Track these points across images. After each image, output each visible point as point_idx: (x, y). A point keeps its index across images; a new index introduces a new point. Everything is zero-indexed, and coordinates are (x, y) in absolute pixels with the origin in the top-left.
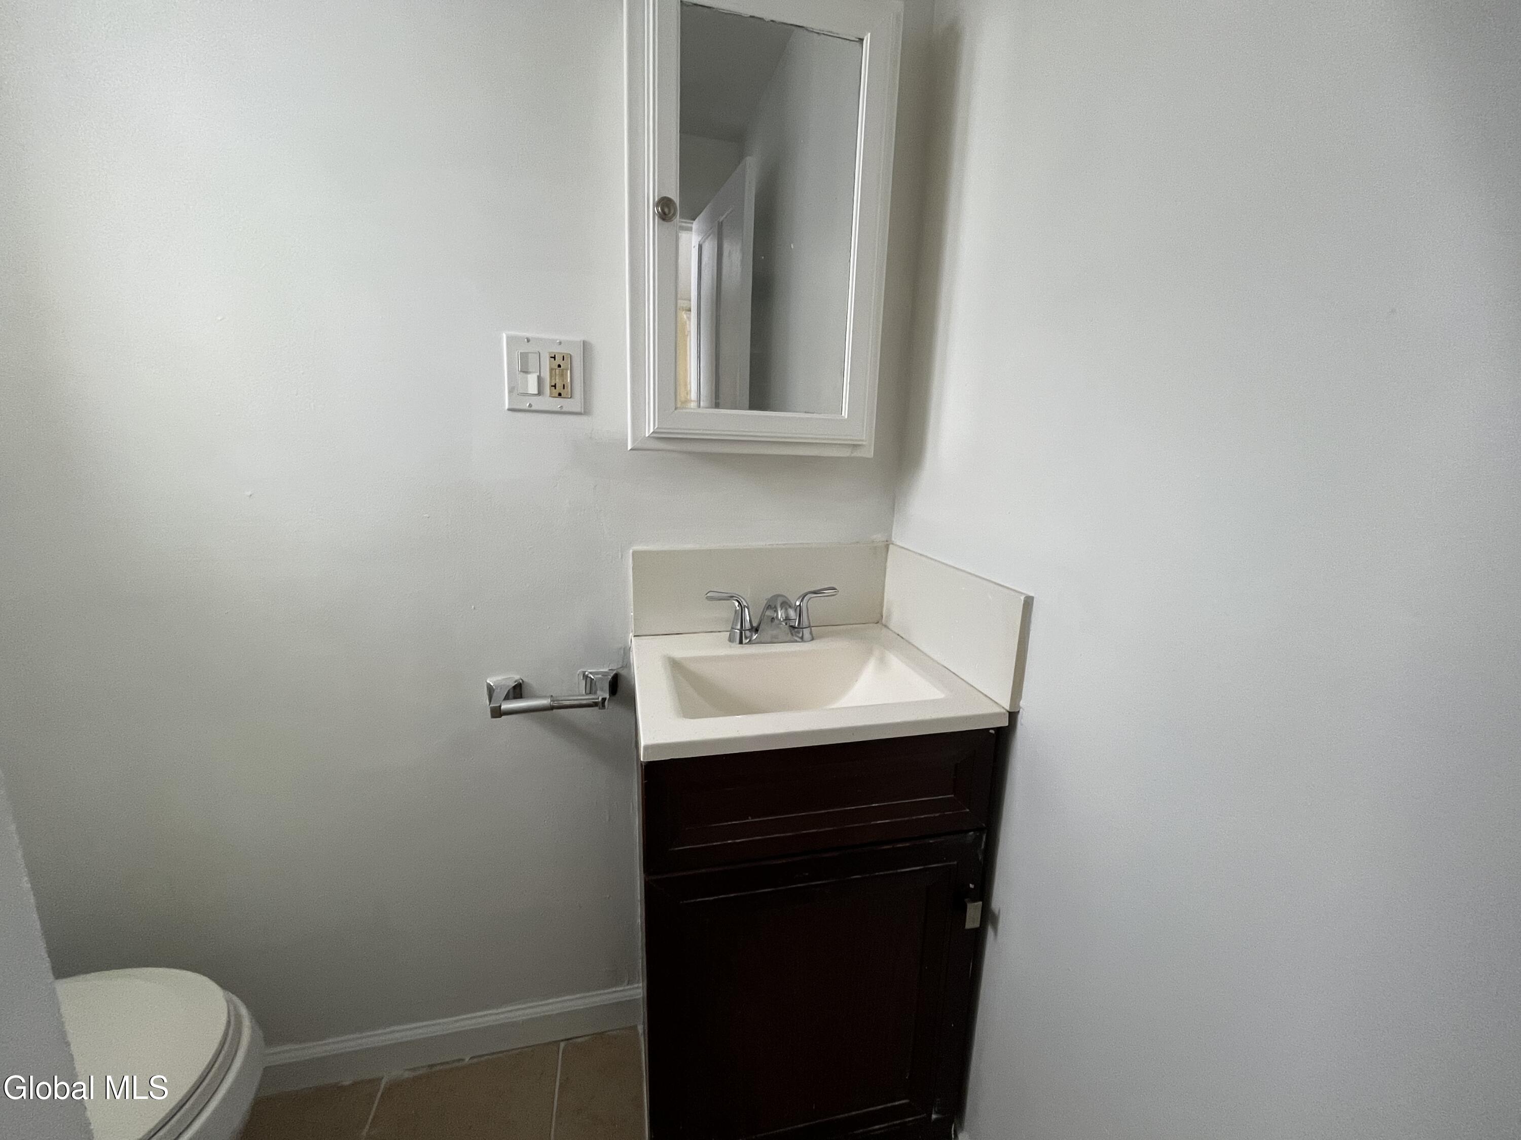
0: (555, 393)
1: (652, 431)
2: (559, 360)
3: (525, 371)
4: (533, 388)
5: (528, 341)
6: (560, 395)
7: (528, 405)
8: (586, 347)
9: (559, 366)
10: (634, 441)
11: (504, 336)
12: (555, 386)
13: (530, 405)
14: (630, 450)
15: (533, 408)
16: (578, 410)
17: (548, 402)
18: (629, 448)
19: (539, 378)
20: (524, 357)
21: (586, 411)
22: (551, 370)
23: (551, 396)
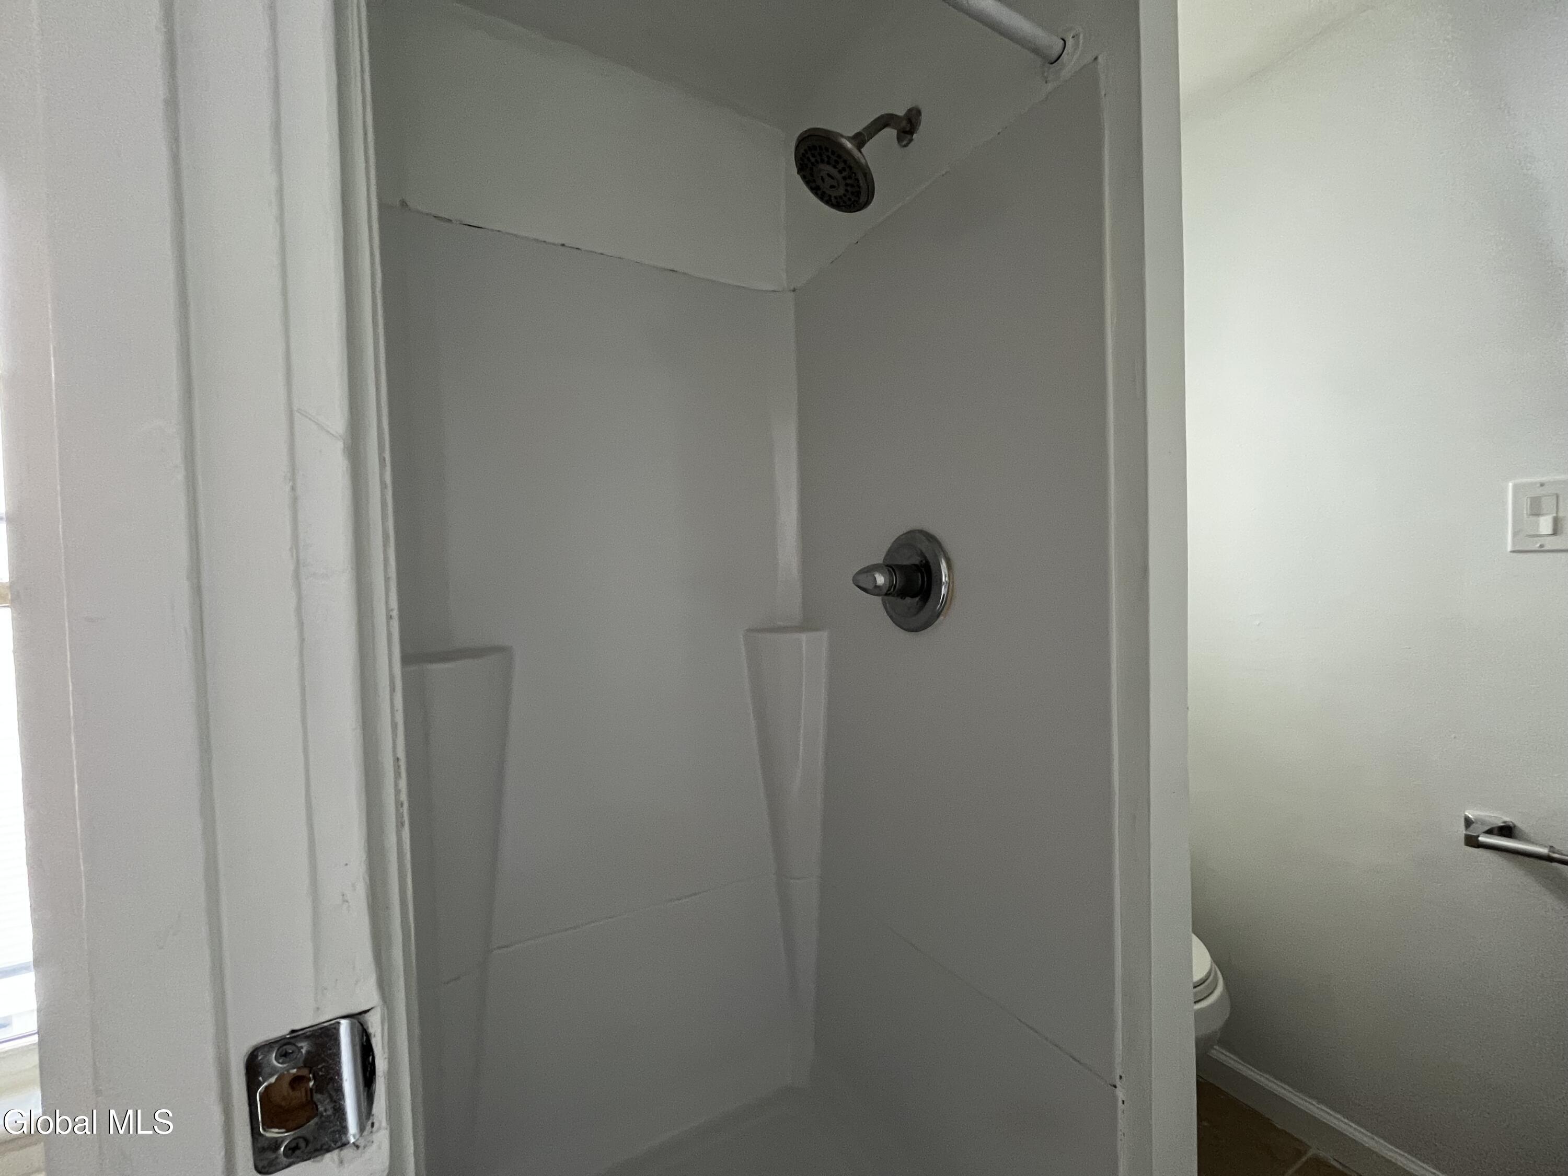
3: (1536, 515)
4: (1545, 529)
5: (1542, 485)
7: (1537, 545)
11: (1511, 485)
13: (1541, 546)
15: (1545, 548)
19: (1555, 518)
20: (1535, 501)
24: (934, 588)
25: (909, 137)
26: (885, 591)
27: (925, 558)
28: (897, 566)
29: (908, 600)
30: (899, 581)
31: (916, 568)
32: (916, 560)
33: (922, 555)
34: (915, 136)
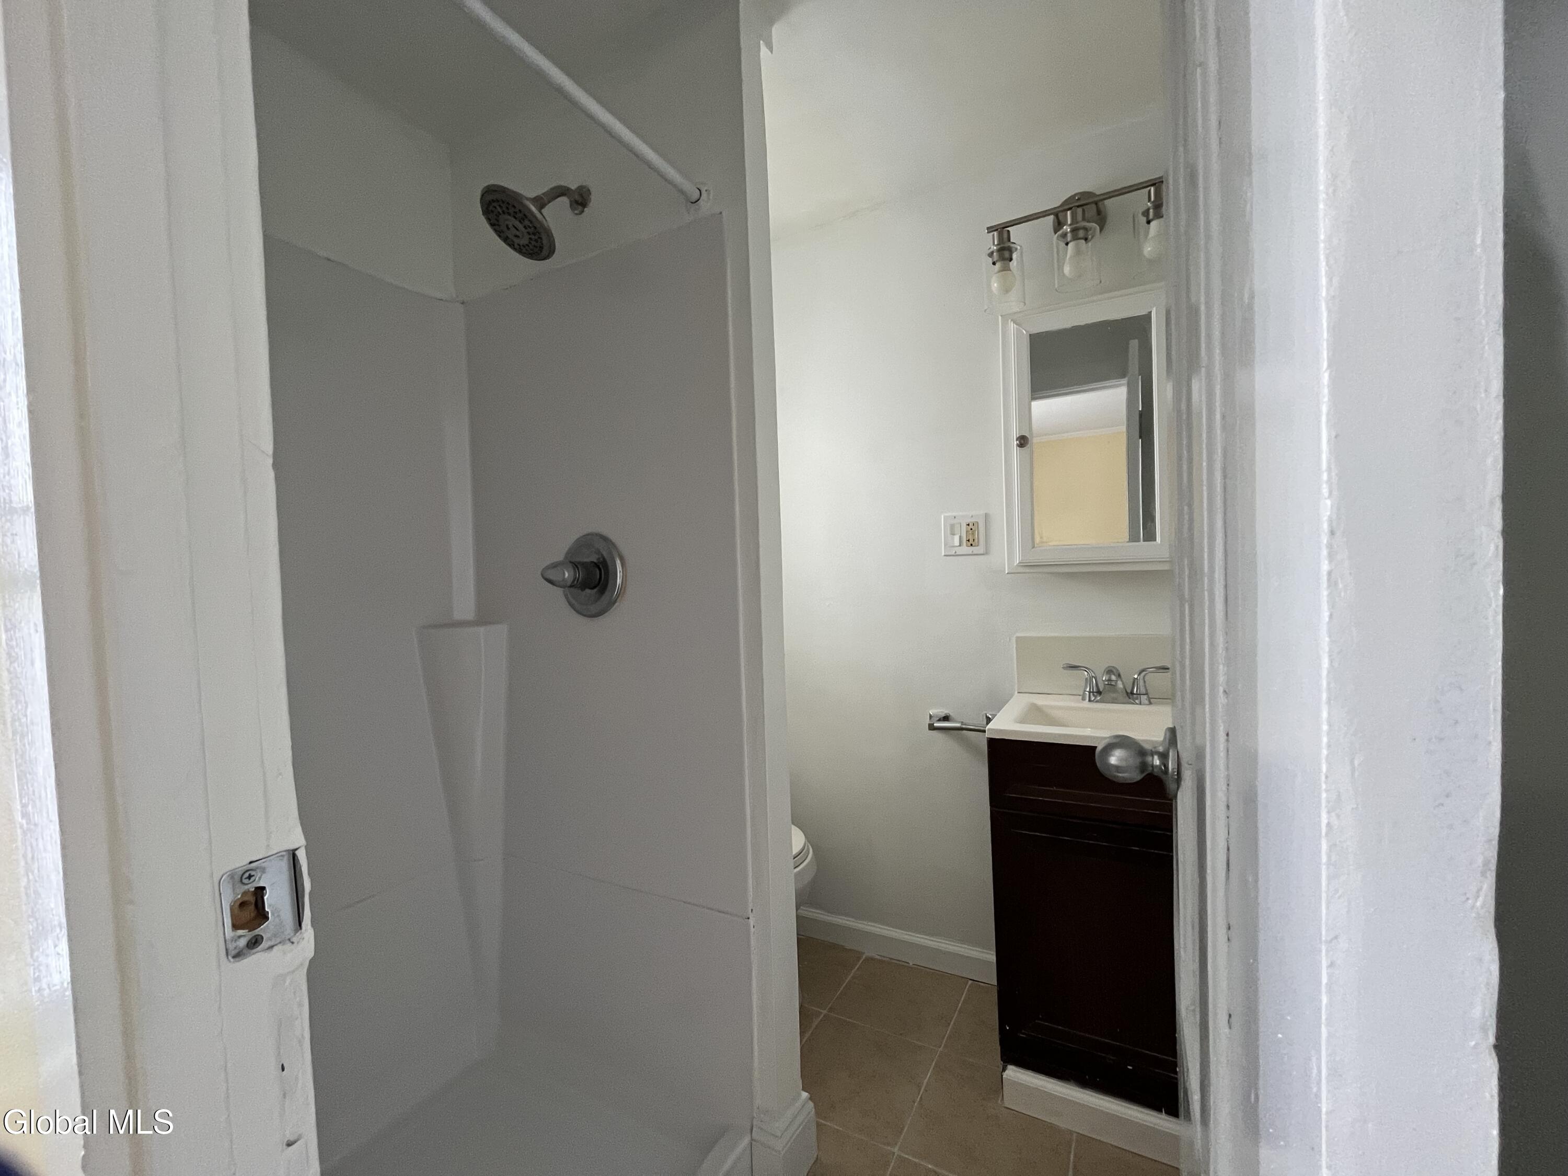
0: (969, 544)
1: (1018, 562)
2: (971, 526)
3: (953, 534)
4: (957, 543)
5: (955, 517)
6: (971, 545)
7: (954, 552)
8: (987, 516)
9: (971, 529)
10: (1009, 568)
11: (943, 516)
12: (969, 541)
13: (956, 552)
14: (1007, 574)
15: (957, 553)
16: (982, 552)
17: (965, 549)
18: (1006, 572)
19: (960, 537)
20: (952, 526)
21: (986, 553)
22: (967, 532)
23: (967, 546)
24: (610, 582)
25: (580, 208)
26: (569, 583)
27: (602, 555)
28: (579, 563)
29: (588, 591)
30: (581, 575)
31: (596, 565)
32: (594, 558)
33: (598, 552)
34: (586, 209)
